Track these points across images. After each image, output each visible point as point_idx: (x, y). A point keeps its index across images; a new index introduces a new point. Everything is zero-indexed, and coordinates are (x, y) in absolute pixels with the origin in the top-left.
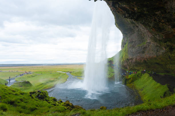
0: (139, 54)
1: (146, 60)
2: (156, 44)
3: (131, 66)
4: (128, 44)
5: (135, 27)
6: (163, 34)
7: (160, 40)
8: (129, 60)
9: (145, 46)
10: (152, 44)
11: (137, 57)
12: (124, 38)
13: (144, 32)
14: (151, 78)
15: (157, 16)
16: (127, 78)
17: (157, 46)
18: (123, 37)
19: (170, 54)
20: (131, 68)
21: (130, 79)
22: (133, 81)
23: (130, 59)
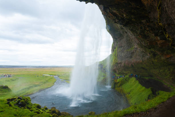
0: (127, 59)
1: (133, 64)
2: (142, 50)
3: (120, 70)
4: (118, 48)
5: (124, 32)
6: (148, 41)
7: (145, 46)
8: (118, 65)
9: (132, 51)
10: (138, 50)
11: (125, 61)
12: (114, 43)
13: (131, 38)
14: (137, 82)
15: (143, 24)
16: (116, 82)
17: (143, 52)
18: (113, 41)
19: (153, 60)
20: (120, 72)
21: (119, 82)
22: (121, 85)
23: (119, 63)
